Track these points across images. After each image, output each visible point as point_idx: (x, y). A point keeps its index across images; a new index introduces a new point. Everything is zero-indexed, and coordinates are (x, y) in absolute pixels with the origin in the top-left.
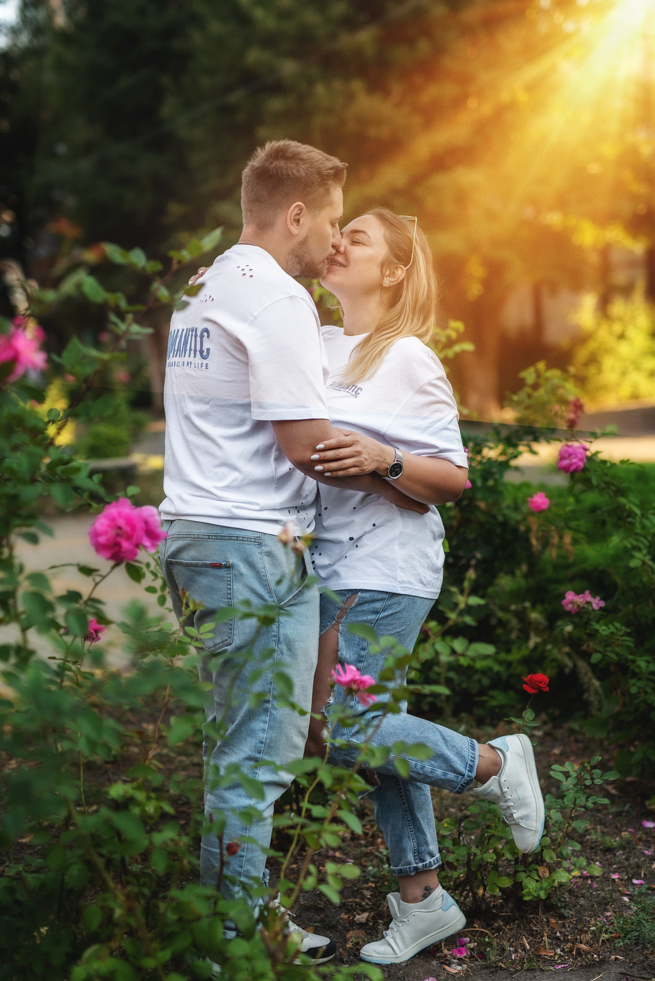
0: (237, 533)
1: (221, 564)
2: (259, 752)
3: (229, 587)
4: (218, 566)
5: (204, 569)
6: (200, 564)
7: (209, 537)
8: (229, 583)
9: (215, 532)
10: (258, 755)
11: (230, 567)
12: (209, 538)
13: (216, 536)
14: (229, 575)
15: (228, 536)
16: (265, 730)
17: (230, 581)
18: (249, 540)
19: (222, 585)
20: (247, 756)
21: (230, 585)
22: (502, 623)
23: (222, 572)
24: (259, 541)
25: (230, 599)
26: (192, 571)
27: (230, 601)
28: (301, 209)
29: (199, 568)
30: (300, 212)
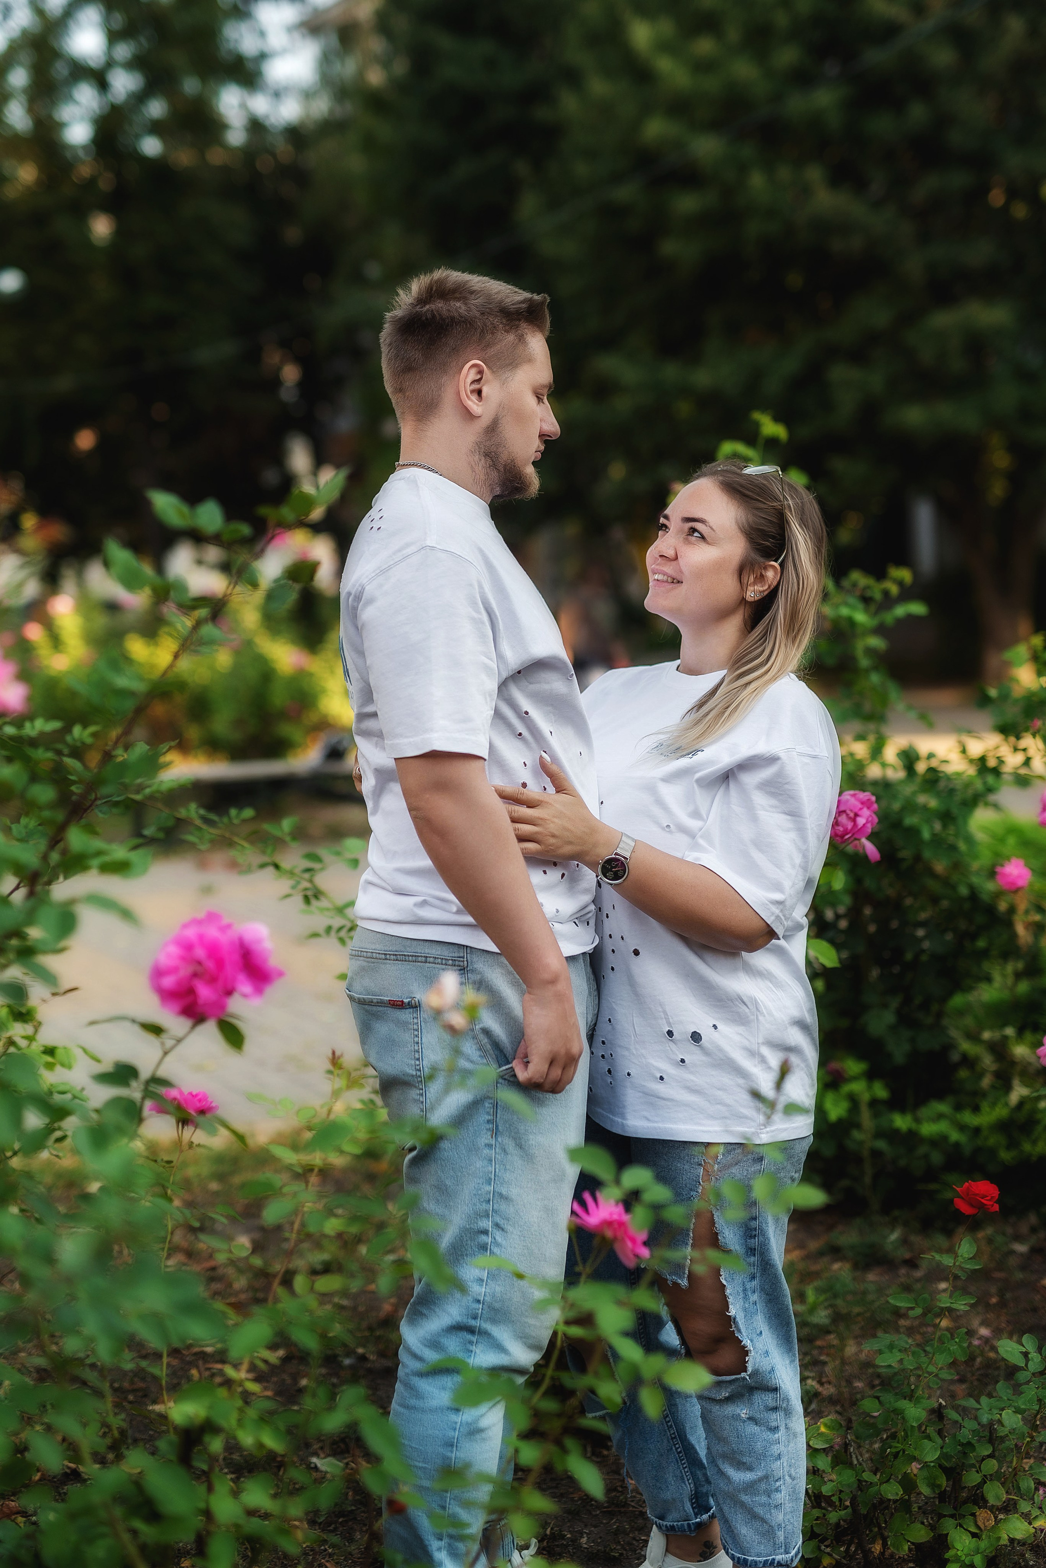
0: (427, 951)
1: (402, 1001)
2: (475, 1318)
3: (416, 1039)
4: (399, 1005)
5: (381, 1009)
6: (375, 1001)
7: (386, 956)
8: (416, 1033)
9: (394, 949)
10: (473, 1323)
11: (416, 1007)
12: (386, 959)
13: (396, 955)
14: (415, 1021)
15: (413, 956)
16: (482, 1280)
17: (417, 1030)
18: (444, 962)
19: (407, 1037)
20: (455, 1323)
21: (417, 1036)
23: (405, 1015)
24: (461, 964)
25: (418, 1059)
26: (367, 1011)
27: (417, 1063)
28: (481, 372)
29: (374, 1008)
30: (479, 377)
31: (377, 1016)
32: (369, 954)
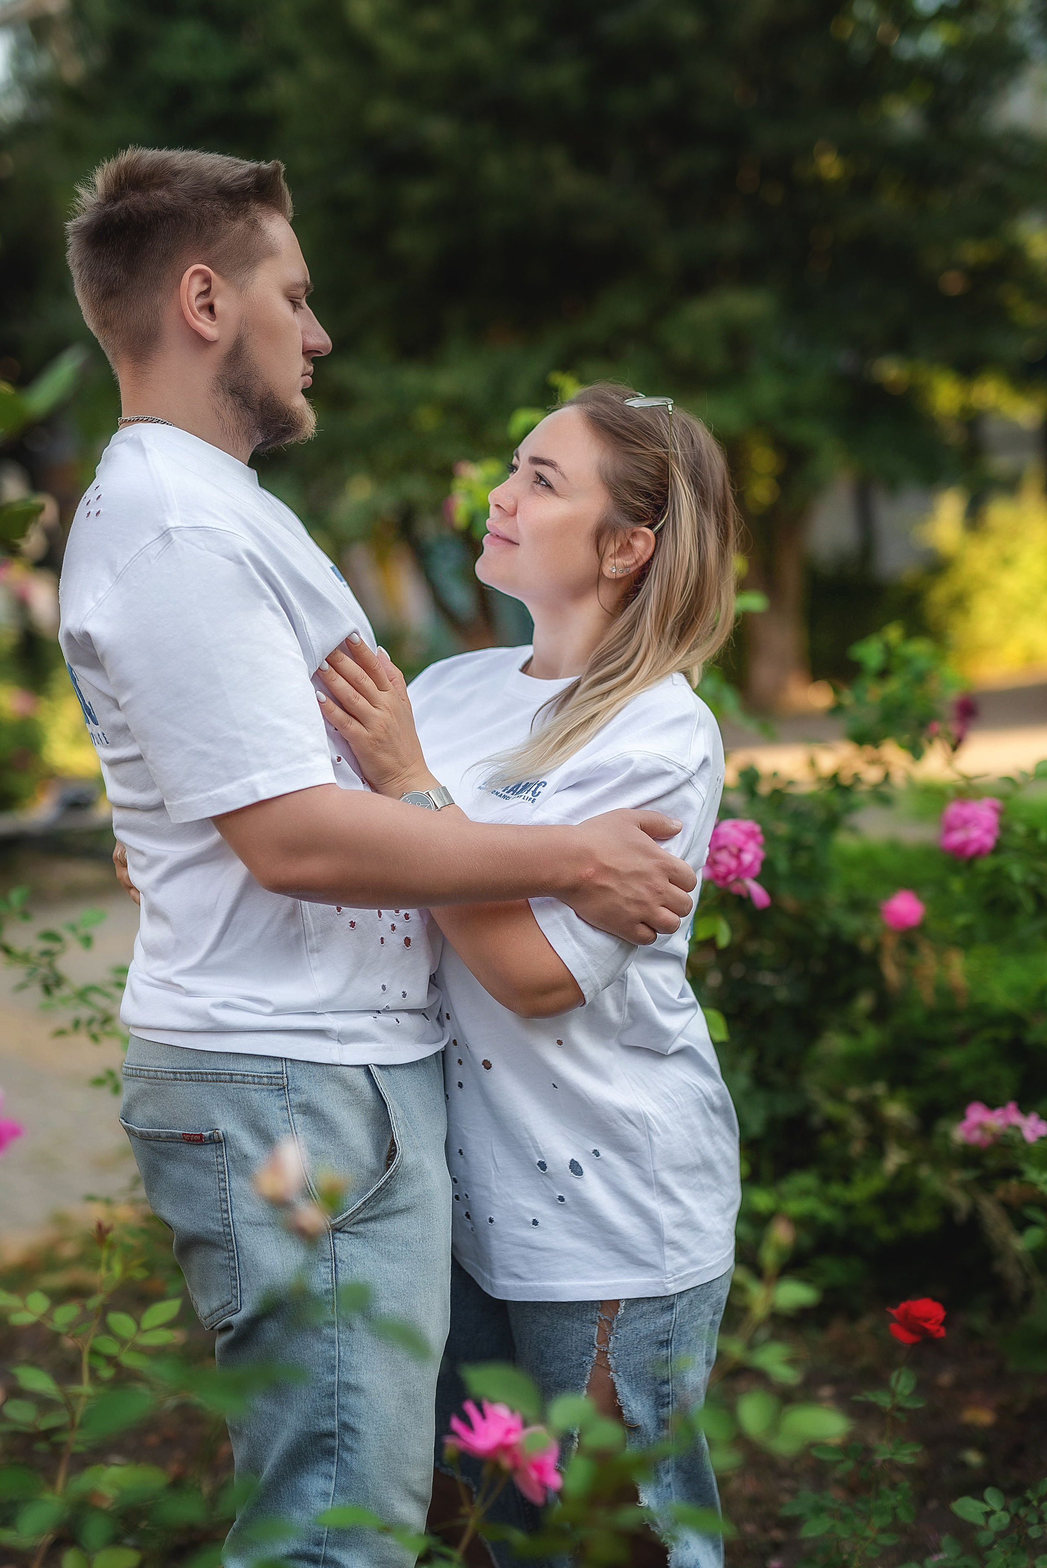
0: (231, 1067)
1: (201, 1135)
2: (318, 1544)
3: (222, 1184)
4: (197, 1140)
5: (172, 1145)
6: (164, 1135)
7: (175, 1076)
8: (222, 1176)
9: (187, 1065)
10: (316, 1550)
11: (221, 1142)
12: (176, 1079)
13: (189, 1073)
14: (220, 1160)
15: (212, 1074)
16: (328, 1495)
17: (223, 1173)
18: (256, 1080)
19: (207, 1182)
20: (291, 1551)
21: (223, 1180)
22: (833, 1126)
23: (207, 1153)
24: (280, 1081)
25: (226, 1211)
26: (153, 1148)
27: (225, 1215)
28: (207, 280)
29: (163, 1145)
30: (205, 287)
31: (168, 1156)
32: (152, 1074)
